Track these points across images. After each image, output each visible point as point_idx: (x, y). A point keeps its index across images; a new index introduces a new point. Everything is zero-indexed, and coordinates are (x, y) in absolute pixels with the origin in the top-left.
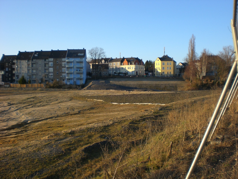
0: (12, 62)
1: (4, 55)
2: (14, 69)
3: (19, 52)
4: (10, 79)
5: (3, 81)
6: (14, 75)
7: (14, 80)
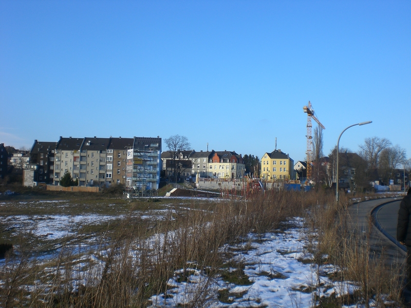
0: (50, 152)
1: (36, 141)
2: (52, 163)
3: (61, 137)
4: (45, 178)
5: (35, 180)
6: (52, 171)
7: (52, 180)
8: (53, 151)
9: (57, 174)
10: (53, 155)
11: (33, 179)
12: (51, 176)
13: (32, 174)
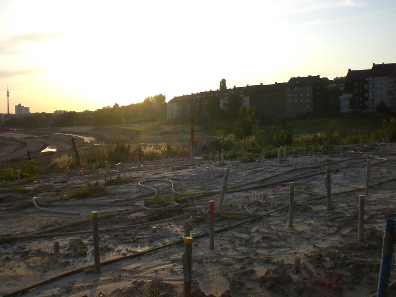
0: (364, 80)
1: (349, 70)
2: (367, 90)
3: (374, 64)
4: (361, 105)
5: (351, 108)
6: (367, 99)
7: (367, 107)
8: (367, 79)
9: (372, 100)
10: (367, 82)
11: (349, 106)
12: (366, 103)
13: (348, 102)
